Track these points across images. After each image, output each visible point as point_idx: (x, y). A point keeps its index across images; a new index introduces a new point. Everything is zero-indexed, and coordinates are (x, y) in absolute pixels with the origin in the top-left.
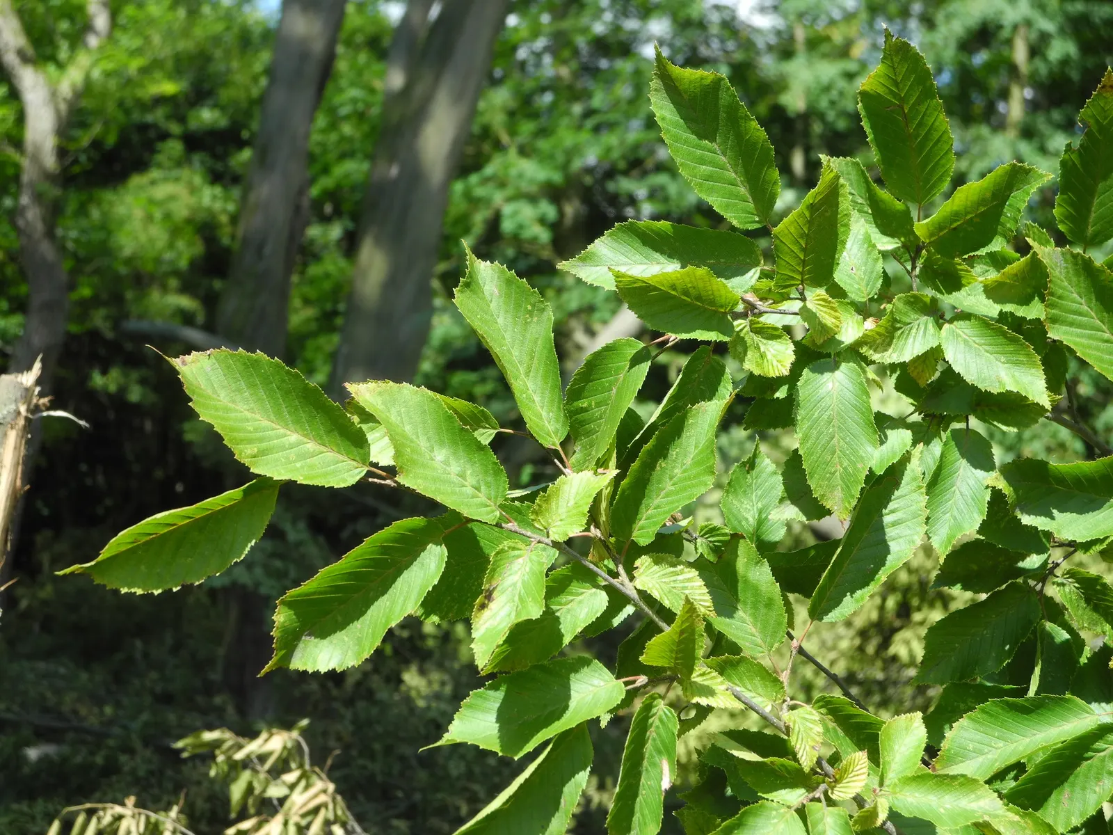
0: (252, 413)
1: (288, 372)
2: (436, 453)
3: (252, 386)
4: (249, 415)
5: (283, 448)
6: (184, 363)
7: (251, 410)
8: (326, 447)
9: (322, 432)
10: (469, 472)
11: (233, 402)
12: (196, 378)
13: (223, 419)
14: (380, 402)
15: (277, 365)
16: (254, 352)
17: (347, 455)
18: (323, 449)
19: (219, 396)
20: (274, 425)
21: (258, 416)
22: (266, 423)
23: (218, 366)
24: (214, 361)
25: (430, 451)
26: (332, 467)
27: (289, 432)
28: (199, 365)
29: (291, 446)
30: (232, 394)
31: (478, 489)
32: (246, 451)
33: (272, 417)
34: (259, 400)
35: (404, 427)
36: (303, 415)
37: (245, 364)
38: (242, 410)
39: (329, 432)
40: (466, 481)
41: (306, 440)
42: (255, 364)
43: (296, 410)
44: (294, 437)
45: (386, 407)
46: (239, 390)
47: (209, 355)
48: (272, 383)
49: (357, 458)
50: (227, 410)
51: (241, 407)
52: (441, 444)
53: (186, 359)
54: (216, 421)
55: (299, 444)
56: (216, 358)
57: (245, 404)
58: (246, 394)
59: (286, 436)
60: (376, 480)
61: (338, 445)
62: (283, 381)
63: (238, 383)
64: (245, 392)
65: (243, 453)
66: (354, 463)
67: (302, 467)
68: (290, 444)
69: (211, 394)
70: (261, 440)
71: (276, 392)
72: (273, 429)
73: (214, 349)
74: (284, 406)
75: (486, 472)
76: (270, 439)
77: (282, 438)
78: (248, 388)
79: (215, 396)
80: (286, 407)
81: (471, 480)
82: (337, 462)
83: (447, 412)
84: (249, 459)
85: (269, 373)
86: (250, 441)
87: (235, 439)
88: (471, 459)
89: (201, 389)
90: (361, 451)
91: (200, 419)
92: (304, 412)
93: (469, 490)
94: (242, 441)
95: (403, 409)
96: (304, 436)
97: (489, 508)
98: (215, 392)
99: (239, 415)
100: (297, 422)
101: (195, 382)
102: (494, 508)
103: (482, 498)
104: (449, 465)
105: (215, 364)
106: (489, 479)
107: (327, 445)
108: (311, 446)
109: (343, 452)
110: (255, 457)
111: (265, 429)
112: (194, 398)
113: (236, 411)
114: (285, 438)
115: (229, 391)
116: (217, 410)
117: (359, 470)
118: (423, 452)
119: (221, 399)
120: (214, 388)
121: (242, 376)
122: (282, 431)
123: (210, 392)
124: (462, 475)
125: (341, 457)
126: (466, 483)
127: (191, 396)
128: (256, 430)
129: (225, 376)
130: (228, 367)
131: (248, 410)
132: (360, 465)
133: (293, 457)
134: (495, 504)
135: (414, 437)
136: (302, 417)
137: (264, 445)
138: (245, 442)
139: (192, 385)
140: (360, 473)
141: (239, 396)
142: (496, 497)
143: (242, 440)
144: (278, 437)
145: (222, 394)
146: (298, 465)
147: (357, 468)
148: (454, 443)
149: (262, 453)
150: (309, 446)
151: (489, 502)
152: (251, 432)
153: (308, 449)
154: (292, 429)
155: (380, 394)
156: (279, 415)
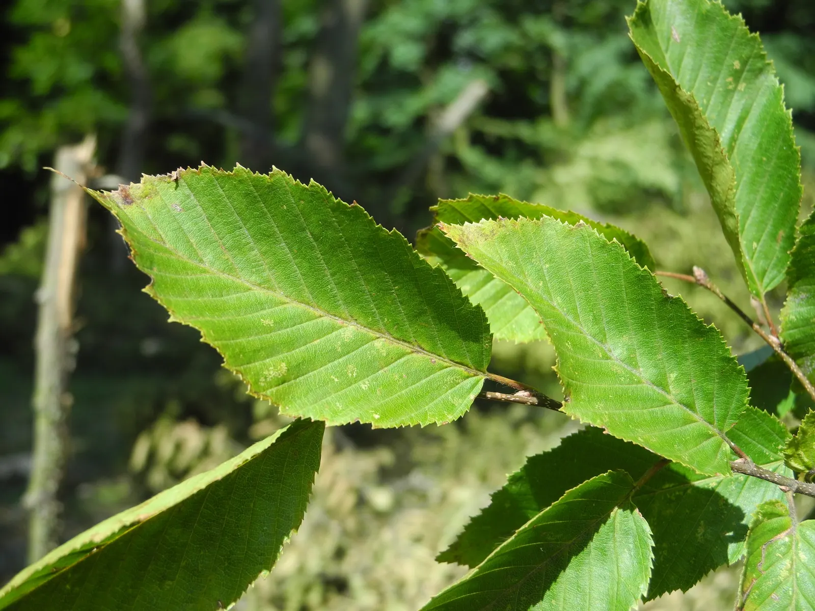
0: (268, 288)
1: (337, 208)
2: (610, 344)
3: (264, 236)
4: (261, 293)
5: (332, 355)
6: (128, 199)
7: (265, 284)
8: (409, 342)
9: (402, 317)
10: (673, 376)
11: (230, 270)
12: (155, 229)
13: (216, 309)
14: (505, 257)
15: (314, 193)
16: (266, 170)
17: (448, 354)
18: (404, 347)
19: (201, 261)
20: (311, 310)
21: (279, 295)
22: (294, 307)
23: (195, 202)
24: (188, 192)
25: (601, 342)
26: (424, 381)
27: (339, 322)
28: (157, 200)
29: (348, 348)
30: (227, 256)
31: (690, 406)
32: (266, 373)
33: (307, 294)
34: (280, 262)
35: (552, 300)
36: (365, 288)
37: (247, 195)
38: (247, 285)
39: (415, 317)
40: (669, 392)
41: (372, 334)
42: (271, 192)
43: (351, 278)
44: (349, 330)
45: (516, 263)
46: (238, 247)
47: (176, 180)
48: (304, 230)
49: (468, 361)
50: (221, 289)
51: (245, 279)
52: (621, 327)
53: (131, 192)
54: (201, 319)
55: (362, 341)
56: (190, 187)
57: (253, 273)
58: (254, 253)
59: (333, 328)
60: (498, 395)
61: (431, 338)
62: (326, 224)
63: (237, 232)
64: (252, 249)
65: (262, 379)
66: (461, 369)
67: (372, 390)
68: (344, 345)
69: (185, 258)
70: (290, 344)
71: (312, 248)
72: (310, 319)
73: (185, 168)
74: (328, 273)
75: (706, 374)
76: (306, 339)
77: (328, 334)
78: (258, 241)
79: (192, 263)
80: (333, 275)
81: (675, 391)
82: (432, 371)
83: (636, 269)
84: (274, 389)
85: (297, 211)
86: (271, 350)
87: (242, 350)
88: (675, 353)
89: (167, 251)
90: (474, 346)
91: (170, 320)
92: (368, 281)
93: (676, 409)
94: (255, 354)
95: (547, 266)
96: (370, 326)
97: (712, 439)
98: (193, 253)
99: (244, 296)
100: (355, 300)
101: (153, 237)
102: (718, 438)
103: (699, 423)
104: (636, 366)
105: (188, 197)
106: (713, 386)
107: (412, 340)
108: (382, 344)
109: (442, 351)
110: (283, 382)
111: (297, 320)
112: (153, 273)
113: (237, 289)
114: (334, 333)
115: (219, 249)
116: (200, 291)
117: (472, 380)
118: (589, 343)
119: (207, 266)
120: (191, 246)
121: (242, 219)
122: (327, 320)
123: (182, 253)
124: (661, 383)
125: (438, 361)
126: (669, 398)
127: (146, 271)
128: (279, 324)
129: (210, 219)
130: (216, 203)
131: (259, 285)
132: (473, 372)
133: (352, 371)
134: (721, 430)
135: (570, 318)
136: (363, 292)
137: (298, 353)
138: (263, 353)
139: (146, 245)
140: (474, 386)
141: (239, 257)
142: (724, 418)
143: (256, 351)
144: (322, 332)
145: (208, 256)
146: (364, 385)
147: (468, 377)
148: (645, 325)
149: (296, 371)
150: (378, 344)
151: (712, 430)
152: (269, 330)
153: (378, 351)
154: (346, 314)
155: (504, 239)
156: (320, 292)
